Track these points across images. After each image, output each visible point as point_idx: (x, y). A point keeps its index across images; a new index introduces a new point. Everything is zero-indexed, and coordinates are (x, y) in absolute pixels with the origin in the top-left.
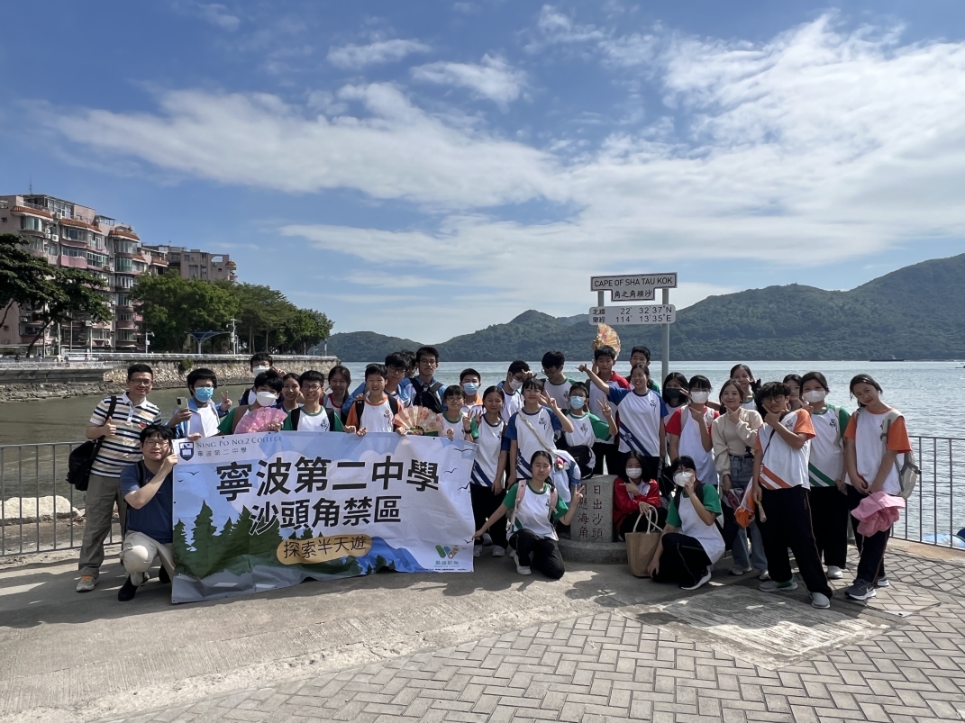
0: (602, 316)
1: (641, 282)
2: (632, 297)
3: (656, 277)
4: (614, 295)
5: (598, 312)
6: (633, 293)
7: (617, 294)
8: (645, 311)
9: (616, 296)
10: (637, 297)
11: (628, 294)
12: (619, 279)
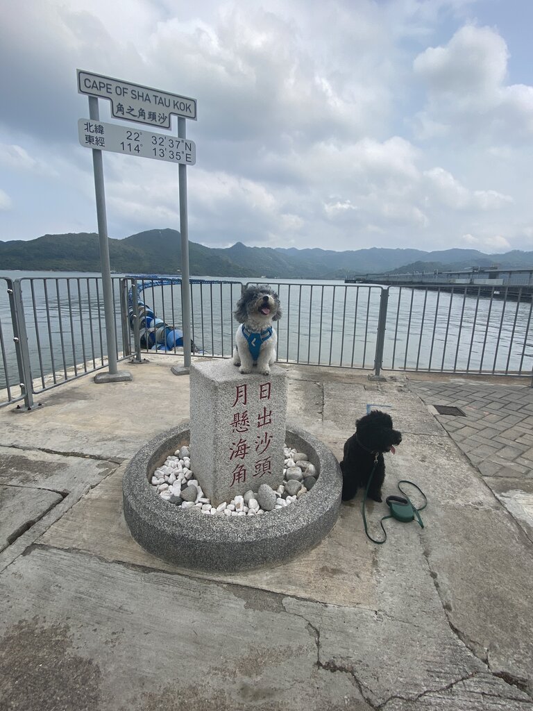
0: (99, 135)
1: (152, 99)
2: (141, 119)
3: (172, 99)
4: (116, 109)
5: (93, 128)
6: (142, 113)
7: (120, 108)
8: (159, 141)
9: (118, 111)
10: (147, 120)
11: (136, 112)
12: (122, 86)
